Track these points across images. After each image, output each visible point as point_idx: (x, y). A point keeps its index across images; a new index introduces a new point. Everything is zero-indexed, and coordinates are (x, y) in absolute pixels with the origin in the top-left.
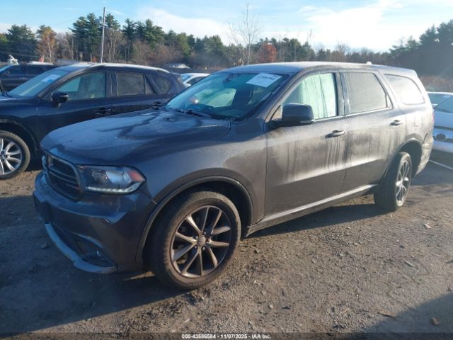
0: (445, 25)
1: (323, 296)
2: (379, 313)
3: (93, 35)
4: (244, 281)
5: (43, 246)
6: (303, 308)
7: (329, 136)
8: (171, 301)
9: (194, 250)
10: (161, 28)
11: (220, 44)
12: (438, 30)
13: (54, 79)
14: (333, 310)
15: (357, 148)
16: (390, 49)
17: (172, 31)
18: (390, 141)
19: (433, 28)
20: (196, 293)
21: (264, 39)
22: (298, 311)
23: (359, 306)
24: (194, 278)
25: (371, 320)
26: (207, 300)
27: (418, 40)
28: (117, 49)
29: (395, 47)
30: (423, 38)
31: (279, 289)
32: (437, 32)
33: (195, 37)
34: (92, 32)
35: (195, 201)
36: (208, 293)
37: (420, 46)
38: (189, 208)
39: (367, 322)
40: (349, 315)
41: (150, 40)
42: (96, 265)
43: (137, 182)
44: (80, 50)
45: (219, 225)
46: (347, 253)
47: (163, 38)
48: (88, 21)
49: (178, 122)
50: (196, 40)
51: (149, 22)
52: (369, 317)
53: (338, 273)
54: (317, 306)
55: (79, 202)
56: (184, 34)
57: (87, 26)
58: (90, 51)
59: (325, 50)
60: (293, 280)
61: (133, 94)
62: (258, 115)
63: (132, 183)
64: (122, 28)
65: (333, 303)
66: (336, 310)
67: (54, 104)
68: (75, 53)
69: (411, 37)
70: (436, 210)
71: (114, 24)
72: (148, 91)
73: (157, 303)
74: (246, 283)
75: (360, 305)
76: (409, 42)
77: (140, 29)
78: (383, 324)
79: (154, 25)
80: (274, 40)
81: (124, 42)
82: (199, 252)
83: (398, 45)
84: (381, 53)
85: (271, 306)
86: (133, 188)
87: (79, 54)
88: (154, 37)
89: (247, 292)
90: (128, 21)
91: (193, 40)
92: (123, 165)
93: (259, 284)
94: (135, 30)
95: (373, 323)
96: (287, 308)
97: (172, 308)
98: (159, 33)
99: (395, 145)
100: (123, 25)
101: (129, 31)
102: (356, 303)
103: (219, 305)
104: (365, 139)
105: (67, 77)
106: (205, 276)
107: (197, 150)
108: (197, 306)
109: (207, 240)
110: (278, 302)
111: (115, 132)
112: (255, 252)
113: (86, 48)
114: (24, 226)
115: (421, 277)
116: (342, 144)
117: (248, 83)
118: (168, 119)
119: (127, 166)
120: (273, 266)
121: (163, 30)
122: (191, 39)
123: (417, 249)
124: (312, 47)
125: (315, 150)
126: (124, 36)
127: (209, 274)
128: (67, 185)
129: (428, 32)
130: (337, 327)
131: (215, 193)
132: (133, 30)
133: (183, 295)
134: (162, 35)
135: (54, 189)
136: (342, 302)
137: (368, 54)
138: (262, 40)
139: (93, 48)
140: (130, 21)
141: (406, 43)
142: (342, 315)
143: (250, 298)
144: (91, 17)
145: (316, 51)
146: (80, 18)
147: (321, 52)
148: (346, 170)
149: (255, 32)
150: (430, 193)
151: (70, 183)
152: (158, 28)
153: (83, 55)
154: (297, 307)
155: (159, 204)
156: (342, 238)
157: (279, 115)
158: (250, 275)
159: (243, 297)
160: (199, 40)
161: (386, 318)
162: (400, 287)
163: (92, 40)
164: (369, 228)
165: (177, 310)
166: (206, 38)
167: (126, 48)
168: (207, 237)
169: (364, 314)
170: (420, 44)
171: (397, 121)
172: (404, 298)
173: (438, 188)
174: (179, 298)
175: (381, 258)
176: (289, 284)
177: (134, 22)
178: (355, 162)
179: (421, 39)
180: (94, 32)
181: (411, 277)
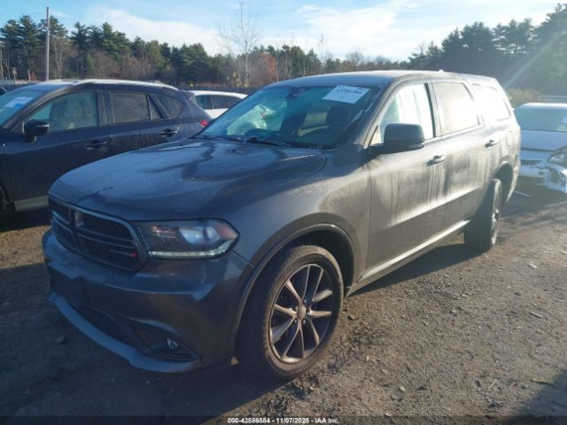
0: (469, 28)
1: (458, 366)
2: (531, 381)
3: (31, 45)
4: (354, 359)
5: (60, 340)
6: (442, 386)
7: (431, 163)
8: (271, 397)
9: (295, 324)
10: (124, 34)
11: (204, 54)
12: (462, 34)
13: (24, 103)
14: (478, 384)
15: (456, 177)
16: (410, 58)
17: (139, 39)
18: (487, 165)
19: (456, 32)
20: (299, 383)
21: (259, 47)
22: (438, 391)
23: (505, 375)
24: (295, 363)
25: (528, 391)
26: (318, 391)
27: (440, 46)
28: (65, 63)
29: (414, 55)
30: (445, 43)
31: (401, 364)
32: (461, 37)
33: (170, 46)
34: (28, 41)
35: (295, 259)
36: (314, 380)
37: (442, 54)
38: (289, 269)
39: (525, 395)
40: (499, 388)
41: (110, 50)
42: (167, 360)
43: (229, 240)
44: (12, 65)
45: (320, 290)
46: (459, 308)
47: (127, 48)
48: (21, 25)
49: (251, 155)
50: (171, 51)
51: (106, 27)
52: (524, 388)
53: (461, 335)
54: (457, 381)
55: (138, 274)
56: (156, 42)
57: (20, 31)
58: (27, 66)
59: (334, 59)
60: (412, 350)
61: (135, 120)
62: (354, 140)
63: (222, 242)
64: (70, 35)
65: (474, 375)
66: (481, 383)
67: (27, 138)
68: (5, 69)
69: (432, 43)
70: (531, 245)
71: (59, 29)
72: (154, 116)
73: (253, 403)
74: (358, 361)
75: (507, 373)
76: (430, 49)
77: (96, 35)
78: (543, 394)
79: (114, 30)
80: (271, 49)
81: (74, 53)
82: (299, 327)
83: (419, 53)
84: (399, 63)
85: (403, 388)
86: (222, 249)
87: (11, 71)
88: (115, 47)
89: (363, 373)
90: (77, 25)
91: (168, 49)
92: (208, 218)
93: (374, 360)
94: (89, 37)
95: (531, 395)
96: (422, 388)
97: (276, 407)
98: (121, 41)
99: (491, 170)
100: (71, 30)
101: (80, 39)
102: (500, 371)
103: (337, 396)
104: (464, 165)
105: (42, 98)
106: (307, 358)
107: (296, 190)
108: (308, 400)
109: (308, 311)
110: (408, 382)
111: (173, 172)
112: (350, 318)
113: (20, 62)
114: (17, 313)
115: (557, 330)
116: (443, 172)
117: (325, 98)
118: (234, 151)
119: (213, 219)
120: (380, 336)
121: (127, 37)
122: (165, 49)
123: (536, 295)
124: (319, 57)
125: (417, 181)
126: (73, 45)
127: (311, 355)
128: (112, 250)
129: (451, 36)
130: (493, 406)
131: (315, 247)
132: (85, 38)
133: (283, 387)
134: (126, 44)
135: (85, 258)
136: (485, 372)
137: (384, 63)
138: (256, 48)
139: (31, 61)
140: (81, 25)
141: (427, 50)
142: (492, 389)
143: (371, 381)
144: (25, 20)
145: (323, 61)
146: (9, 22)
147: (329, 62)
148: (447, 205)
149: (252, 38)
150: (515, 225)
151: (118, 249)
152: (120, 34)
153: (17, 71)
154: (434, 384)
155: (256, 267)
156: (445, 290)
157: (378, 139)
158: (357, 349)
159: (362, 381)
160: (175, 50)
161: (542, 386)
162: (540, 345)
163: (29, 51)
164: (470, 274)
165: (285, 409)
166: (184, 46)
167: (77, 60)
168: (307, 306)
169: (516, 385)
170: (443, 51)
171: (491, 141)
172: (549, 358)
173: (521, 219)
174: (279, 392)
175: (500, 310)
176: (410, 357)
177: (86, 27)
178: (455, 195)
179: (443, 45)
180: (30, 40)
181: (546, 331)
